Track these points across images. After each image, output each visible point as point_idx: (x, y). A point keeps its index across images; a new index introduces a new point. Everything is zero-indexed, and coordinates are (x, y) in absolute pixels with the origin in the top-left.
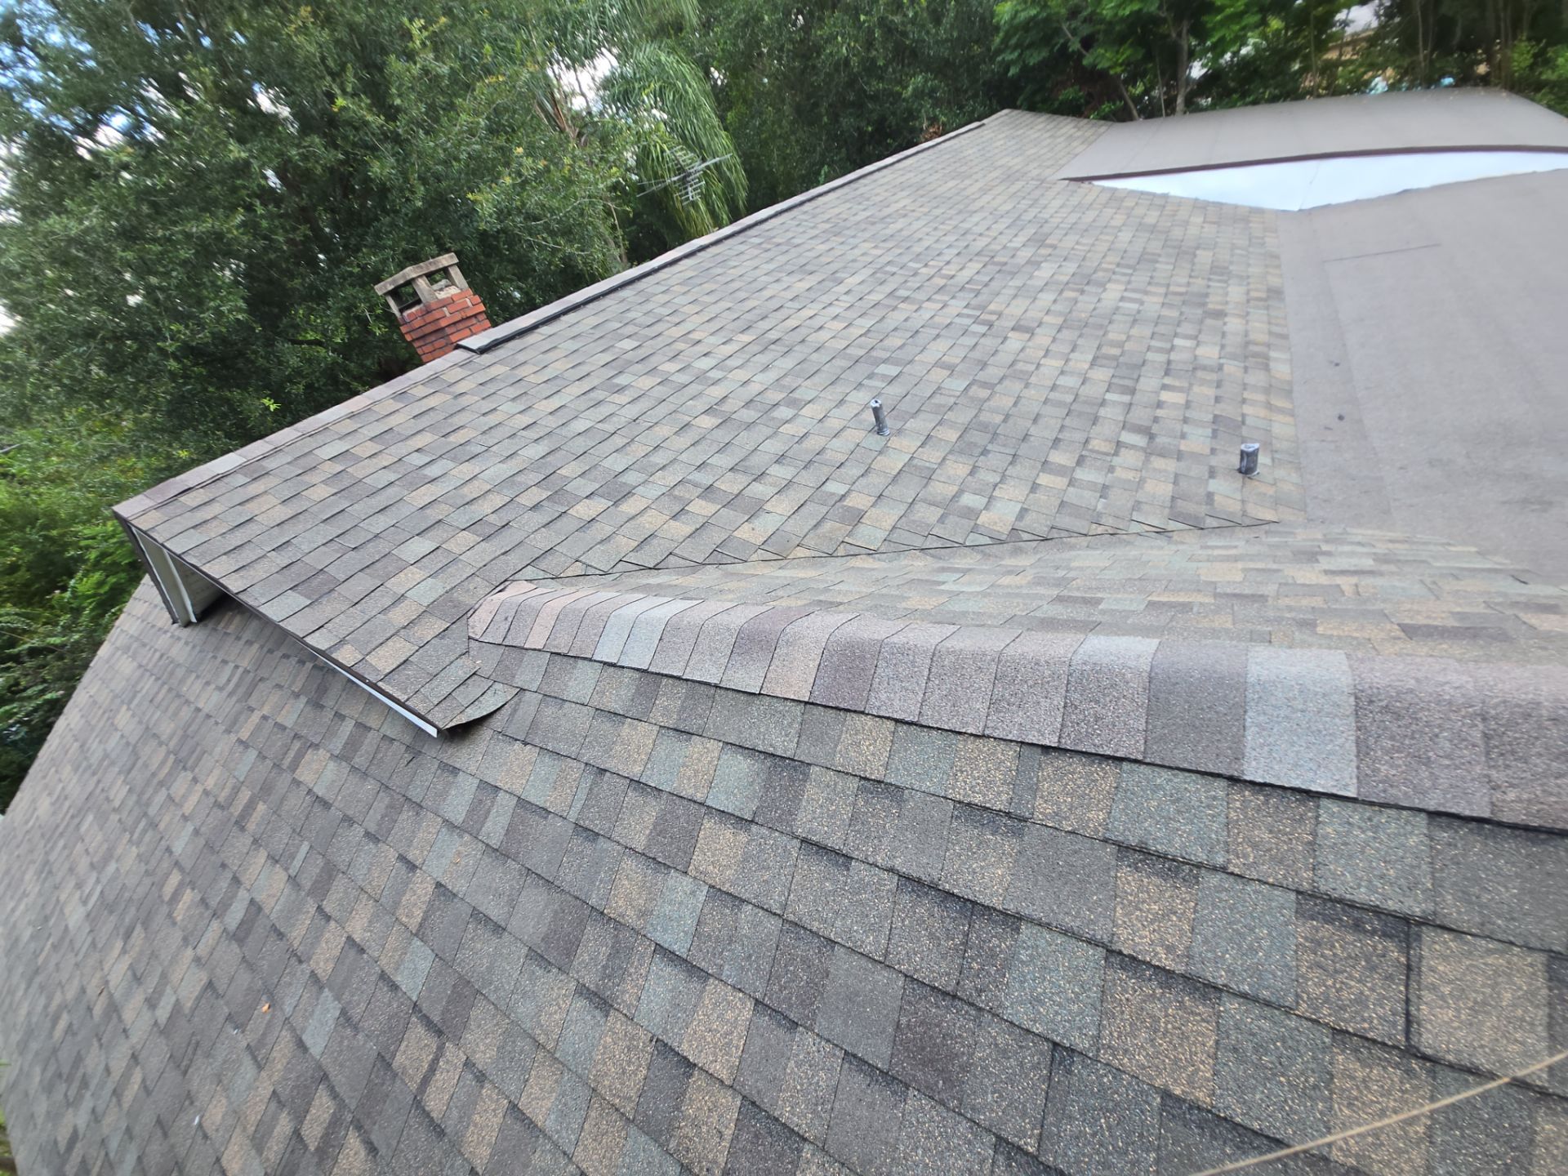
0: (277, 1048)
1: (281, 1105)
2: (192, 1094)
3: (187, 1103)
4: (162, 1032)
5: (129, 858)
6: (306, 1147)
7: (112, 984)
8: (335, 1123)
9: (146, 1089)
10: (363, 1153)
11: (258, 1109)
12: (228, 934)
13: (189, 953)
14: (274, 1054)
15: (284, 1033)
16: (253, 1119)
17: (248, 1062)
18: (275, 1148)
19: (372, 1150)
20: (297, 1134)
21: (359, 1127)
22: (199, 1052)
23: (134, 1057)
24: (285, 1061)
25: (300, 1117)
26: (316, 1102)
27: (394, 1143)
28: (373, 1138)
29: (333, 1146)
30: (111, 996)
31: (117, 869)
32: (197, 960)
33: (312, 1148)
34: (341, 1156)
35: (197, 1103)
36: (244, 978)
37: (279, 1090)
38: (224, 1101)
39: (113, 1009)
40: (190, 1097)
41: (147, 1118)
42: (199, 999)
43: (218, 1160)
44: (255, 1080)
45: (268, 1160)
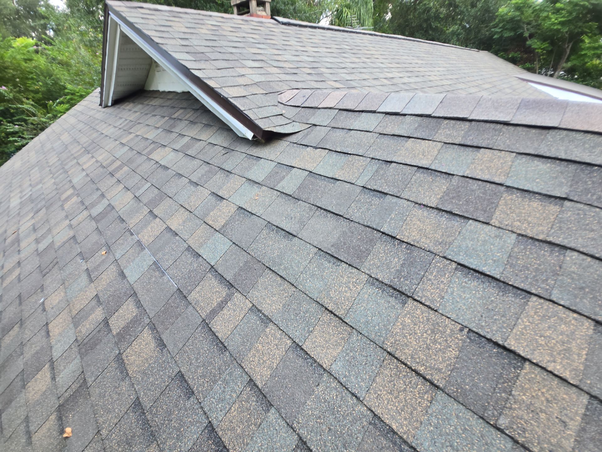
0: (105, 273)
1: (99, 302)
2: (44, 286)
3: (39, 290)
4: (38, 254)
5: (49, 183)
6: (110, 330)
7: (20, 231)
8: (135, 321)
9: (19, 279)
10: (153, 345)
11: (83, 302)
12: (91, 217)
13: (67, 222)
14: (102, 276)
15: (112, 267)
16: (78, 307)
17: (84, 277)
18: (88, 326)
19: (162, 344)
20: (106, 322)
21: (153, 328)
22: (56, 267)
23: (19, 263)
24: (108, 281)
25: (111, 312)
26: (125, 307)
27: (181, 346)
28: (164, 337)
29: (130, 335)
30: (18, 234)
31: (42, 187)
32: (70, 226)
33: (114, 333)
34: (135, 343)
35: (45, 292)
36: (95, 237)
37: (100, 295)
38: (62, 294)
39: (18, 241)
40: (42, 288)
41: (14, 293)
42: (65, 243)
43: (47, 324)
44: (85, 287)
45: (81, 332)
